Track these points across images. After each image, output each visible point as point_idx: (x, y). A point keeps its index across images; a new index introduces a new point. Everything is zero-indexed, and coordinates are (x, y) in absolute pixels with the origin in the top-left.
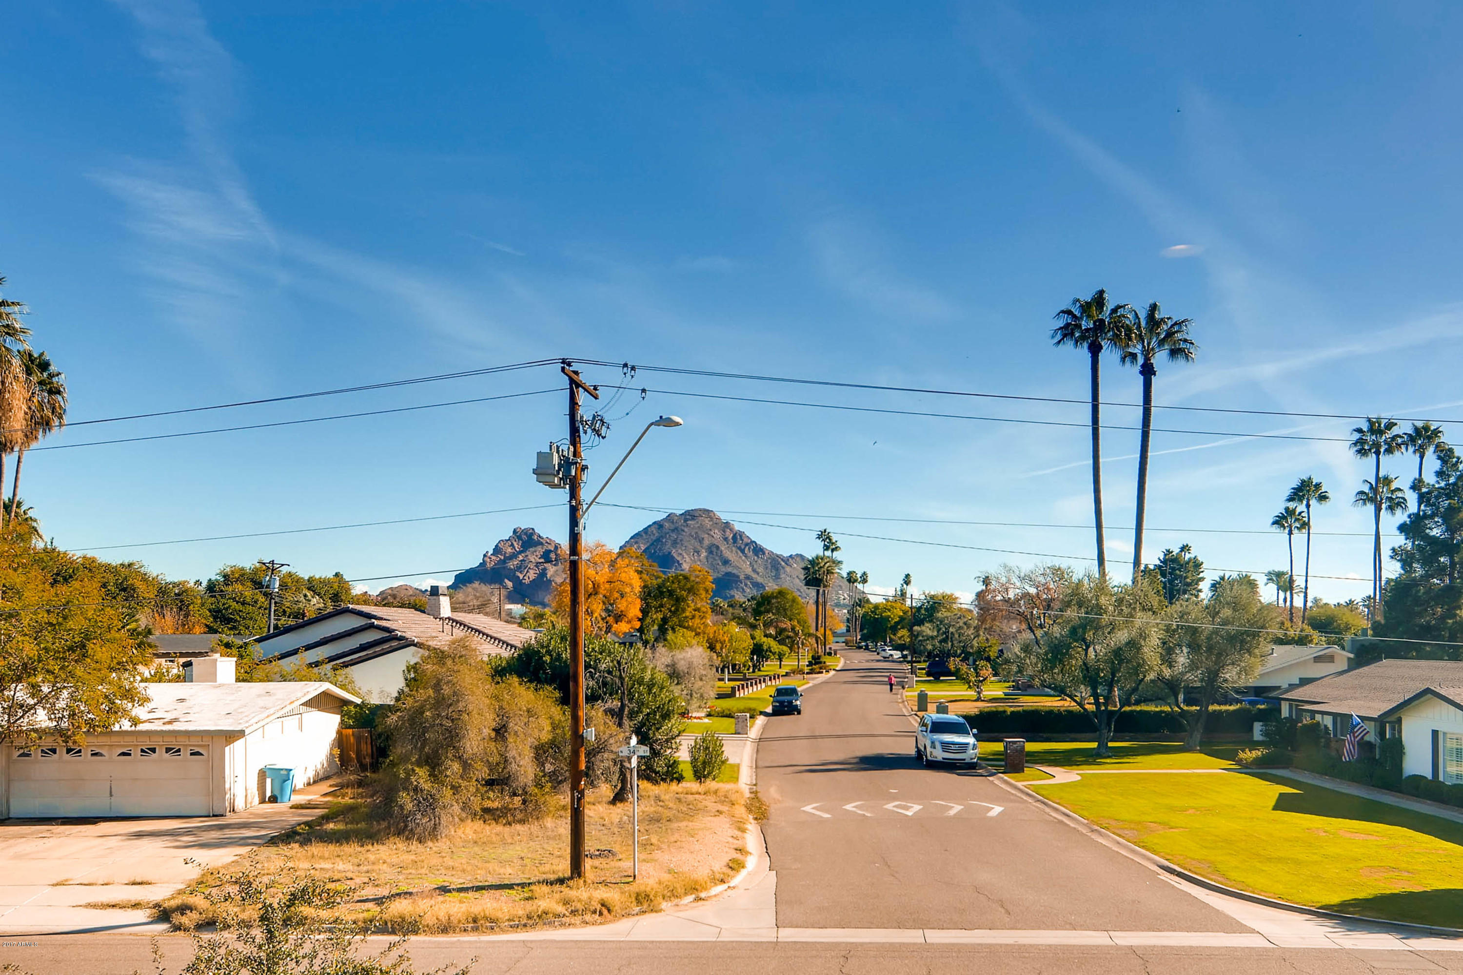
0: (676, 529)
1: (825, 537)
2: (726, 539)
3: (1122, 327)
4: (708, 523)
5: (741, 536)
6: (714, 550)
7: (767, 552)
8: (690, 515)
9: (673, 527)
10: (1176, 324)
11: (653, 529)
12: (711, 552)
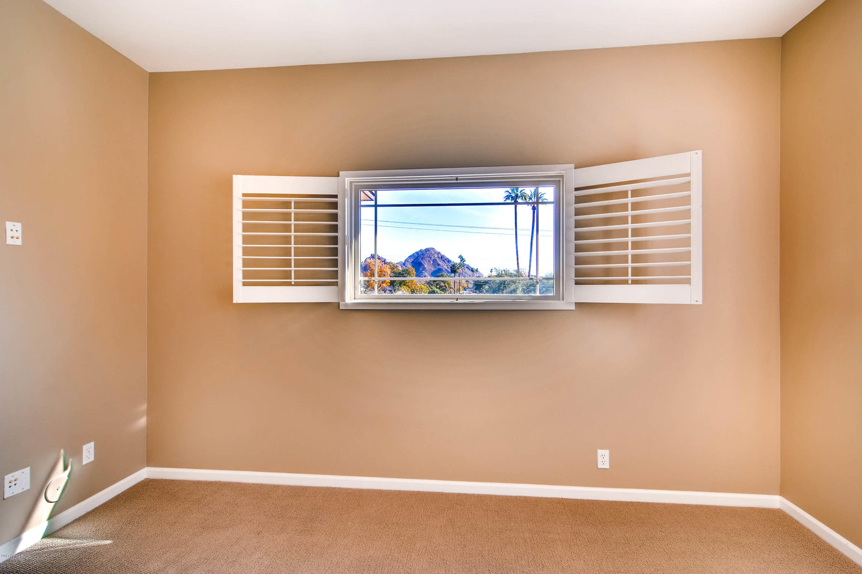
0: (423, 254)
1: (461, 257)
2: (439, 257)
3: (524, 196)
4: (433, 253)
5: (444, 256)
6: (435, 261)
7: (452, 262)
8: (427, 250)
9: (422, 254)
10: (542, 194)
11: (415, 254)
12: (434, 262)
